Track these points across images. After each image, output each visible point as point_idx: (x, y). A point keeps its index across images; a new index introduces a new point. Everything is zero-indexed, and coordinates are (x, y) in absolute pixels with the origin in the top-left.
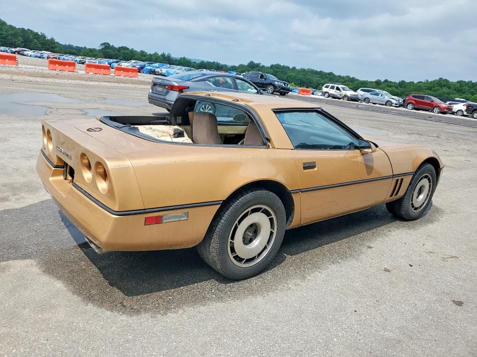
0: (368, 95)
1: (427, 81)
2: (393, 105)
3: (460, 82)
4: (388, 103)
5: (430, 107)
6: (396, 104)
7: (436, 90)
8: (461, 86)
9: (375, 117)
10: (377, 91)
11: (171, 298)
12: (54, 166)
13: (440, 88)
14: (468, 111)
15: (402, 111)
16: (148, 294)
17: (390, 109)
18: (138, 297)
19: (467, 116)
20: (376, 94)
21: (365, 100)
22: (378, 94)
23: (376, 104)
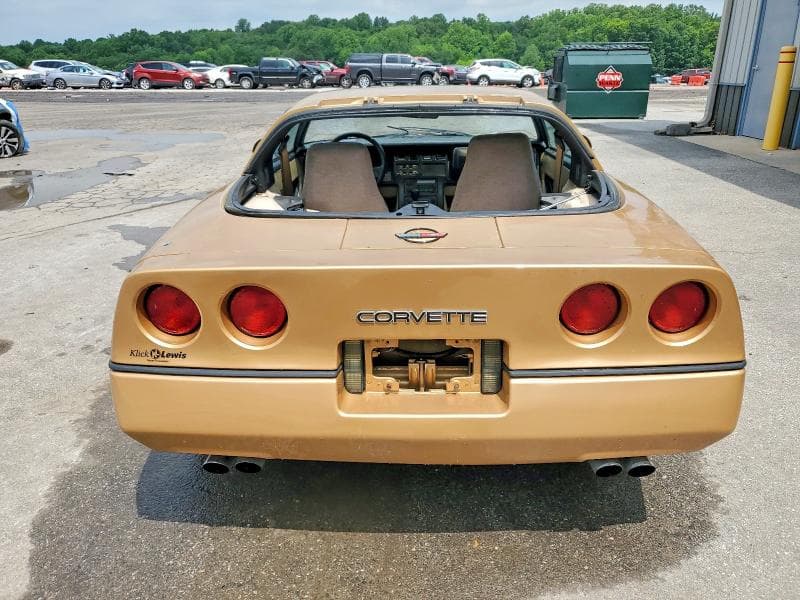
0: (57, 73)
1: (112, 36)
2: (113, 86)
3: (165, 34)
4: (102, 83)
5: (178, 80)
6: (118, 84)
7: (135, 52)
8: (169, 40)
9: (145, 111)
11: (665, 477)
12: (333, 373)
13: (141, 48)
14: (231, 78)
15: (131, 93)
16: (646, 496)
17: (111, 94)
18: (650, 509)
19: (233, 87)
20: (72, 69)
21: (56, 83)
22: (77, 69)
23: (79, 88)
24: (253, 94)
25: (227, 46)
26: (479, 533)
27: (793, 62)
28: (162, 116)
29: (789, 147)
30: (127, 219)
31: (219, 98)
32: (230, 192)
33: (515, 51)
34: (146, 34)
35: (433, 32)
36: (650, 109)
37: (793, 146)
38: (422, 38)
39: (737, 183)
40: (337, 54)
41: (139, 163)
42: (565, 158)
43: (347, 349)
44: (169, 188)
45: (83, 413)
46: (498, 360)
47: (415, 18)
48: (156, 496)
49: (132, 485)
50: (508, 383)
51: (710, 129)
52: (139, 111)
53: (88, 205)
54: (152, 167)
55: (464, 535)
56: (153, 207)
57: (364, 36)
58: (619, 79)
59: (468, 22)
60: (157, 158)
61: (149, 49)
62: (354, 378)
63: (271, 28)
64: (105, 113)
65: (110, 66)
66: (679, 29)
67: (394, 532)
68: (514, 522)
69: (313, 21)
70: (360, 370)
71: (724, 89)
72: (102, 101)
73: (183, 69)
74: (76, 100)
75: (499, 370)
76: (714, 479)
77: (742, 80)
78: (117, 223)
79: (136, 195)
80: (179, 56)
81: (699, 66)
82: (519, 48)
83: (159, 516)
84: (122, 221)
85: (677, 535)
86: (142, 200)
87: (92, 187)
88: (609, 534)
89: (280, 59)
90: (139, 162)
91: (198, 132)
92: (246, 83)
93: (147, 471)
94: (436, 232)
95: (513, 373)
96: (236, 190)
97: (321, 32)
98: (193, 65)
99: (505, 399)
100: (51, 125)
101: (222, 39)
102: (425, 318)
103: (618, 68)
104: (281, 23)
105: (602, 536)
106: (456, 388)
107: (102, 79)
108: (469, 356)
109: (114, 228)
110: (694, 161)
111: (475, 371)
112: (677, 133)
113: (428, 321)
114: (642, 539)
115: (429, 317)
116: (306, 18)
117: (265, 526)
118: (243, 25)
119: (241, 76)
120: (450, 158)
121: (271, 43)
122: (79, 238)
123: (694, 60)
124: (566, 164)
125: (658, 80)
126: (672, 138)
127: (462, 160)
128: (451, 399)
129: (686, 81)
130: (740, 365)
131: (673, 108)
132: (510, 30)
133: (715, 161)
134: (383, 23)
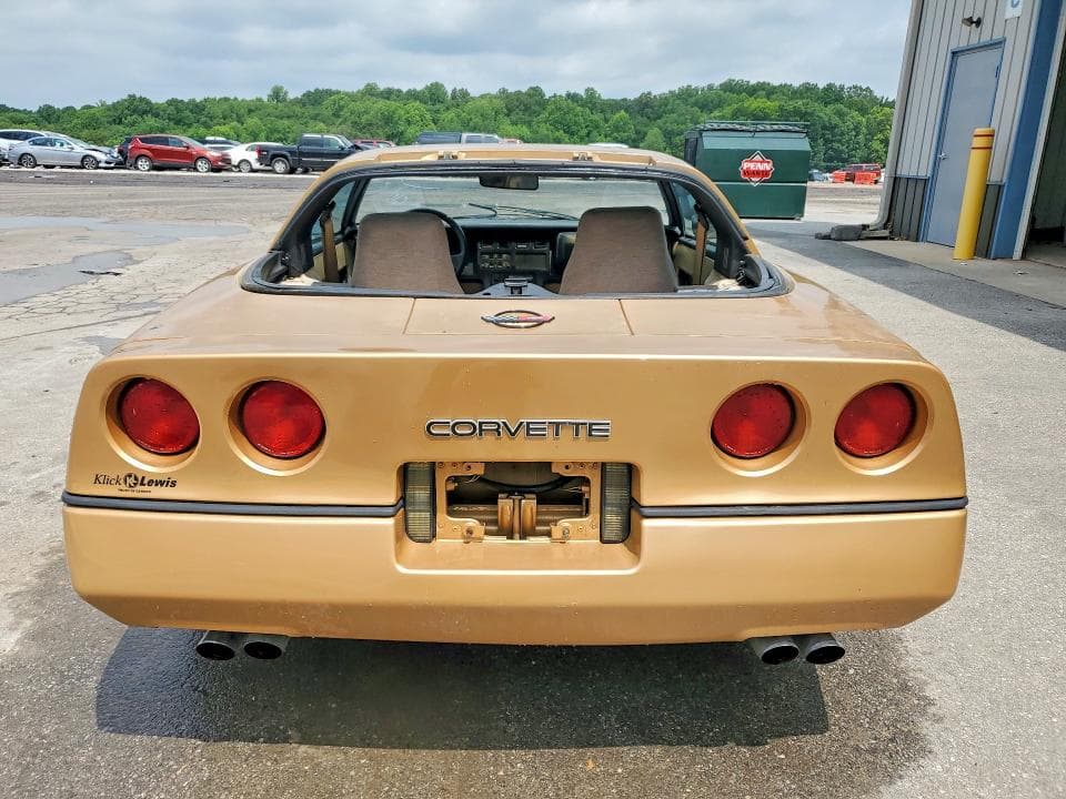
0: (24, 147)
1: (103, 103)
2: (101, 165)
3: (173, 102)
4: (85, 161)
5: (188, 160)
6: (107, 162)
7: (133, 123)
10: (45, 134)
11: (851, 671)
12: (391, 510)
13: (140, 119)
14: (261, 160)
15: (124, 175)
16: (827, 699)
17: (96, 174)
18: (834, 716)
19: (263, 171)
20: (45, 143)
21: (22, 159)
22: (52, 143)
23: (53, 167)
24: (289, 180)
25: (256, 120)
26: (594, 750)
27: (990, 148)
28: (166, 203)
29: (986, 256)
30: (109, 329)
31: (243, 184)
32: (250, 269)
33: (633, 136)
34: (148, 102)
35: (527, 108)
36: (808, 208)
37: (992, 256)
38: (514, 118)
39: (923, 298)
40: (402, 133)
41: (130, 260)
42: (708, 247)
43: (410, 476)
44: (170, 291)
45: (26, 584)
46: (625, 493)
47: (504, 91)
48: (127, 698)
49: (92, 683)
50: (639, 527)
51: (886, 233)
52: (131, 196)
53: (55, 310)
54: (148, 265)
55: (572, 752)
56: (145, 314)
57: (437, 111)
58: (768, 169)
59: (572, 97)
60: (155, 254)
61: (151, 121)
62: (419, 519)
63: (315, 98)
64: (87, 198)
65: (99, 141)
66: (841, 115)
67: (473, 748)
68: (643, 735)
69: (370, 91)
70: (428, 508)
71: (902, 185)
72: (84, 183)
73: (196, 146)
74: (49, 181)
75: (626, 510)
76: (918, 675)
77: (924, 171)
78: (93, 334)
79: (123, 299)
80: (191, 131)
81: (867, 160)
82: (637, 132)
83: (130, 729)
84: (101, 331)
85: (873, 751)
86: (129, 305)
87: (63, 288)
88: (778, 750)
89: (325, 136)
90: (130, 258)
91: (212, 223)
92: (280, 167)
93: (115, 663)
94: (539, 315)
95: (646, 511)
96: (258, 266)
97: (381, 104)
98: (210, 142)
99: (635, 549)
100: (11, 211)
101: (250, 111)
102: (523, 432)
103: (768, 154)
104: (329, 93)
105: (769, 752)
106: (566, 535)
107: (85, 157)
108: (584, 489)
109: (89, 340)
110: (868, 270)
111: (591, 510)
112: (844, 236)
113: (528, 434)
114: (824, 756)
115: (528, 429)
116: (362, 87)
117: (286, 740)
118: (277, 94)
119: (274, 156)
120: (553, 247)
121: (315, 118)
122: (39, 352)
123: (860, 153)
124: (709, 254)
125: (816, 177)
126: (839, 243)
127: (570, 247)
128: (558, 549)
129: (851, 178)
130: (959, 503)
131: (838, 208)
132: (626, 111)
133: (895, 272)
134: (462, 97)
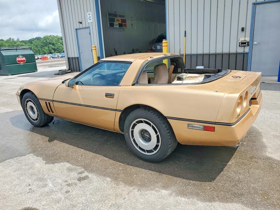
51: (70, 71)
71: (71, 60)
77: (77, 56)
103: (23, 56)
